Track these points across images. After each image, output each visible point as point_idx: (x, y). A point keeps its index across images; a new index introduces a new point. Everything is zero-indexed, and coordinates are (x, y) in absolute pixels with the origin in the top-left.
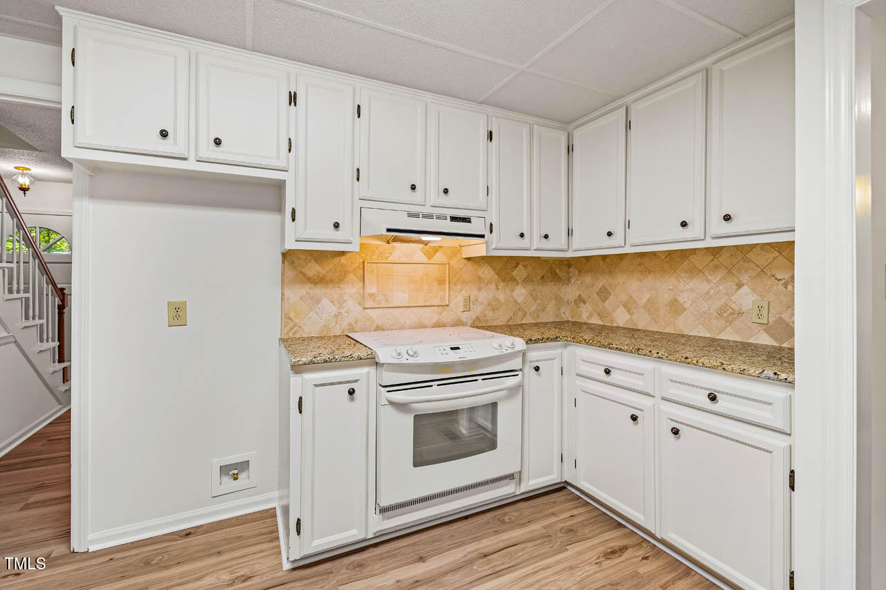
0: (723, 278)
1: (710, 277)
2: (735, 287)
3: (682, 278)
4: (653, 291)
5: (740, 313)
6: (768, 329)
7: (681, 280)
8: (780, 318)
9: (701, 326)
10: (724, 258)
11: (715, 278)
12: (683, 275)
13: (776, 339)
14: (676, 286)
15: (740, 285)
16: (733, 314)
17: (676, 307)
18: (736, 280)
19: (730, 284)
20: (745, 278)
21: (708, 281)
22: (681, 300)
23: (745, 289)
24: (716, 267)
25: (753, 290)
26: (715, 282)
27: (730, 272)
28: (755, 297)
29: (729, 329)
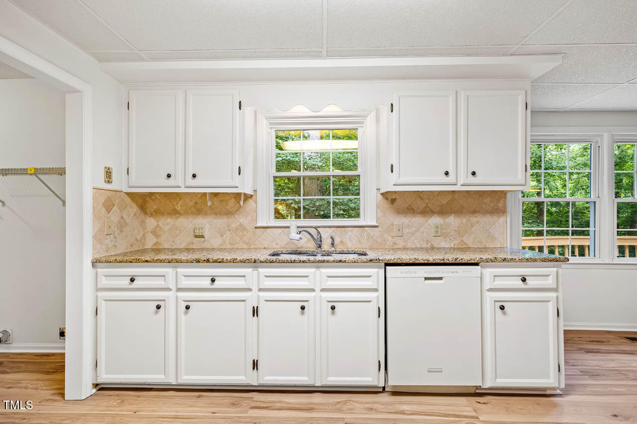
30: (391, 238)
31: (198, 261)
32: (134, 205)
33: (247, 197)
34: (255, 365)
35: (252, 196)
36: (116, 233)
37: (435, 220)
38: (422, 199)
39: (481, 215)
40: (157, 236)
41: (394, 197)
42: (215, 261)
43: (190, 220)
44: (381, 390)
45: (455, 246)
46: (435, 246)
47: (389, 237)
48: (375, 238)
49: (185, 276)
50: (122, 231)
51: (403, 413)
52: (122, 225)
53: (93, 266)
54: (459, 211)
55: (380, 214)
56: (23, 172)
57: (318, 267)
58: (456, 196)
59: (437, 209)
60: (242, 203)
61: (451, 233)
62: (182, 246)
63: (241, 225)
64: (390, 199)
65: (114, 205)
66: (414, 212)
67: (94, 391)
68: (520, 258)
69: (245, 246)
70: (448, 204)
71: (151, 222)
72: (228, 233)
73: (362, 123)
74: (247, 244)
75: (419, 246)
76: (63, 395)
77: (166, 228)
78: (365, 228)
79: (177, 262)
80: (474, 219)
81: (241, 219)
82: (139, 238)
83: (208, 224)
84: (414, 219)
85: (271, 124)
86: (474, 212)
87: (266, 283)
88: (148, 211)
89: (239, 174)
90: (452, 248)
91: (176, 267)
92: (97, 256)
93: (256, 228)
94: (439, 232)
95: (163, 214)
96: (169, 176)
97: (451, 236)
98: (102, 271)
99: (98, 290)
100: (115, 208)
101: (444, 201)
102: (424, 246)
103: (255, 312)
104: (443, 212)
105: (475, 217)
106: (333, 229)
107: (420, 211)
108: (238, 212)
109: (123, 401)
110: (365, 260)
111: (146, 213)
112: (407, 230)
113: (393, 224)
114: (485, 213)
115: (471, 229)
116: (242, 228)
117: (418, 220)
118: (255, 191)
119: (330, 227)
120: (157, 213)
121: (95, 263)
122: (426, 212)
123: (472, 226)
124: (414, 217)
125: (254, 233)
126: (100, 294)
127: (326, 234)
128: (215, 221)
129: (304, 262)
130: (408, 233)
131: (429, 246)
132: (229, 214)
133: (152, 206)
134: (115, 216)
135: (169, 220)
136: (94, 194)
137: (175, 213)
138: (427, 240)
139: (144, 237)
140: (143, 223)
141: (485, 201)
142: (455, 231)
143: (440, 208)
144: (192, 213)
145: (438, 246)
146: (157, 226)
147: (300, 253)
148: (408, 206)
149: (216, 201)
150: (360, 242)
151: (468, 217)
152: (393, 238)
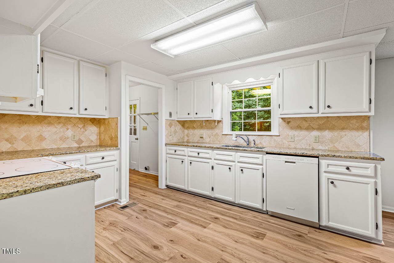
0: (62, 127)
1: (57, 126)
2: (66, 129)
3: (44, 126)
4: (28, 132)
5: (68, 138)
6: (76, 142)
7: (44, 127)
8: (79, 138)
9: (53, 144)
10: (62, 120)
11: (59, 126)
12: (45, 125)
13: (78, 144)
14: (41, 130)
15: (68, 129)
16: (65, 138)
17: (41, 138)
18: (67, 128)
19: (65, 129)
20: (69, 127)
21: (56, 128)
22: (43, 135)
23: (69, 130)
24: (59, 123)
25: (72, 130)
26: (59, 128)
27: (64, 125)
28: (72, 133)
29: (64, 144)
30: (287, 142)
31: (194, 146)
32: (180, 125)
33: (219, 122)
34: (213, 189)
35: (221, 121)
36: (173, 135)
37: (315, 133)
38: (306, 121)
39: (349, 131)
40: (188, 137)
41: (289, 120)
42: (199, 147)
43: (199, 131)
44: (266, 213)
45: (329, 149)
46: (315, 148)
47: (286, 141)
48: (278, 141)
49: (190, 151)
50: (175, 135)
51: (269, 222)
52: (175, 132)
53: (166, 146)
54: (332, 128)
55: (281, 129)
56: (151, 114)
57: (236, 152)
58: (329, 119)
59: (317, 127)
60: (216, 124)
61: (326, 141)
62: (196, 141)
63: (217, 133)
64: (286, 121)
65: (172, 125)
66: (301, 129)
67: (166, 187)
68: (345, 156)
69: (218, 143)
70: (323, 124)
71: (186, 131)
72: (212, 137)
73: (272, 82)
74: (219, 141)
75: (304, 148)
76: (158, 186)
77: (191, 134)
78: (273, 137)
79: (187, 146)
80: (343, 133)
81: (217, 131)
82: (182, 137)
83: (205, 133)
84: (301, 132)
85: (229, 88)
86: (343, 129)
87: (217, 157)
88: (185, 127)
89: (212, 112)
90: (326, 150)
91: (188, 148)
92: (167, 143)
93: (223, 135)
94: (317, 140)
95: (190, 128)
96: (189, 114)
97: (326, 143)
98: (168, 147)
99: (167, 154)
100: (173, 126)
101: (321, 122)
102: (308, 147)
103: (213, 168)
104: (320, 128)
105: (344, 132)
106: (256, 136)
107: (305, 128)
108: (216, 128)
109: (172, 192)
110: (256, 150)
111: (184, 128)
112: (297, 139)
113: (288, 135)
114: (351, 129)
115: (341, 139)
116: (217, 135)
117: (304, 133)
118: (222, 118)
119: (255, 135)
120: (188, 128)
121: (166, 145)
122: (309, 128)
123: (341, 137)
124: (301, 131)
125: (222, 137)
126: (168, 155)
127: (251, 139)
128: (207, 131)
129: (230, 149)
130: (297, 140)
131: (311, 148)
132: (212, 128)
133: (186, 125)
134: (173, 129)
135: (192, 131)
136: (166, 121)
137: (194, 128)
138: (309, 145)
139: (184, 137)
140: (183, 132)
141: (352, 122)
142: (329, 140)
143: (318, 126)
144: (200, 128)
145: (317, 148)
146: (188, 133)
147: (238, 147)
148: (297, 125)
149: (207, 123)
150: (270, 143)
151: (338, 132)
152: (288, 142)
